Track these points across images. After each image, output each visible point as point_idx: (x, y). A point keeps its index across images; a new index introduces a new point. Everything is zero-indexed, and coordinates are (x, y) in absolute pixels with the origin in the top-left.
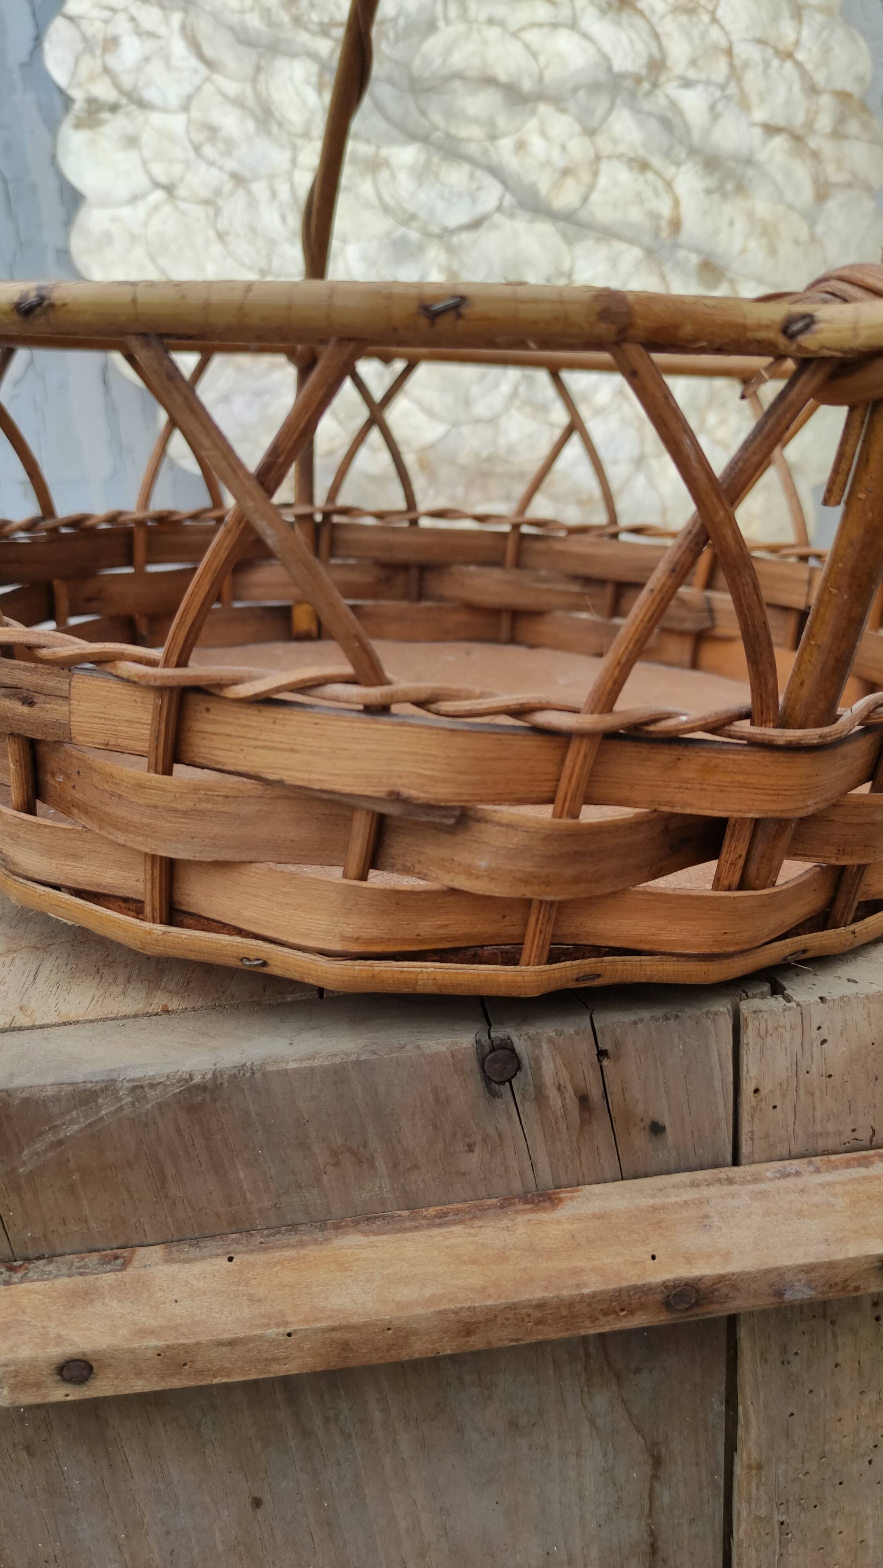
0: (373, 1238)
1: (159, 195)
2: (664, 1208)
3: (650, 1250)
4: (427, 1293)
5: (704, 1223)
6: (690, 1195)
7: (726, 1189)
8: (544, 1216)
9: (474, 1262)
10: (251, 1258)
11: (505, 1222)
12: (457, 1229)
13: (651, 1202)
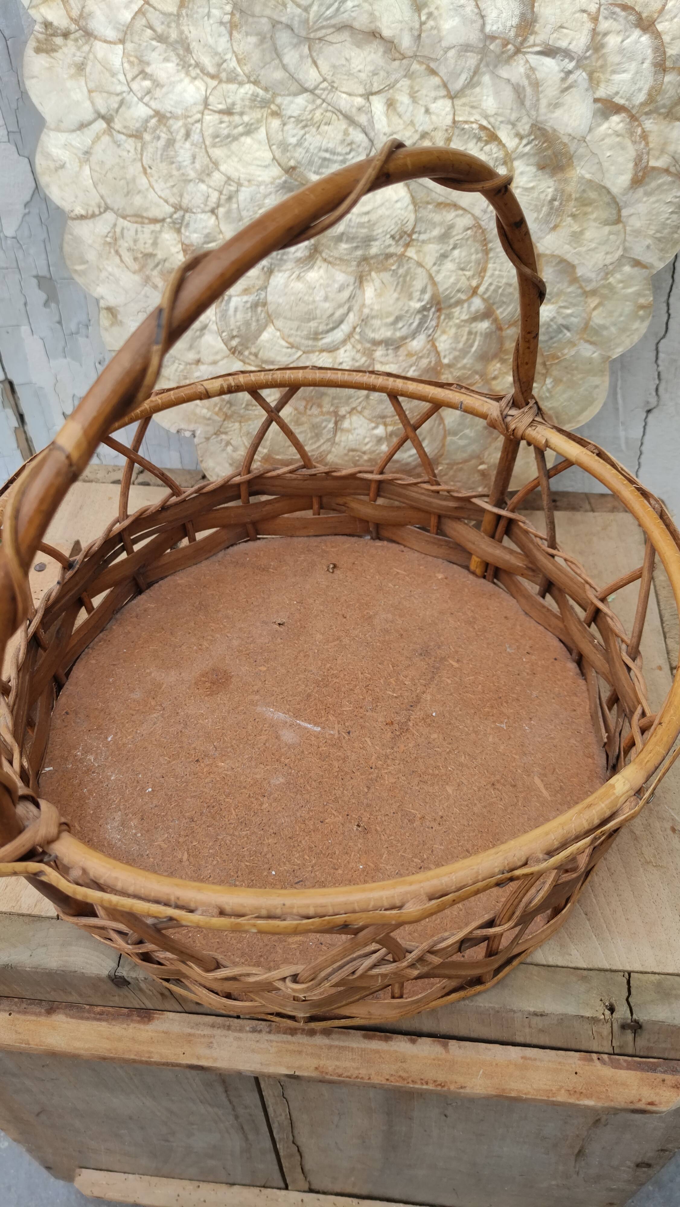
0: (69, 1020)
1: (101, 125)
2: (193, 1035)
3: (183, 1051)
4: (87, 1046)
5: (210, 1046)
6: (207, 1031)
7: (225, 1032)
8: (142, 1026)
9: (108, 1039)
10: (18, 1016)
11: (125, 1026)
12: (104, 1024)
13: (189, 1031)
